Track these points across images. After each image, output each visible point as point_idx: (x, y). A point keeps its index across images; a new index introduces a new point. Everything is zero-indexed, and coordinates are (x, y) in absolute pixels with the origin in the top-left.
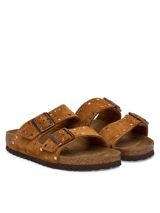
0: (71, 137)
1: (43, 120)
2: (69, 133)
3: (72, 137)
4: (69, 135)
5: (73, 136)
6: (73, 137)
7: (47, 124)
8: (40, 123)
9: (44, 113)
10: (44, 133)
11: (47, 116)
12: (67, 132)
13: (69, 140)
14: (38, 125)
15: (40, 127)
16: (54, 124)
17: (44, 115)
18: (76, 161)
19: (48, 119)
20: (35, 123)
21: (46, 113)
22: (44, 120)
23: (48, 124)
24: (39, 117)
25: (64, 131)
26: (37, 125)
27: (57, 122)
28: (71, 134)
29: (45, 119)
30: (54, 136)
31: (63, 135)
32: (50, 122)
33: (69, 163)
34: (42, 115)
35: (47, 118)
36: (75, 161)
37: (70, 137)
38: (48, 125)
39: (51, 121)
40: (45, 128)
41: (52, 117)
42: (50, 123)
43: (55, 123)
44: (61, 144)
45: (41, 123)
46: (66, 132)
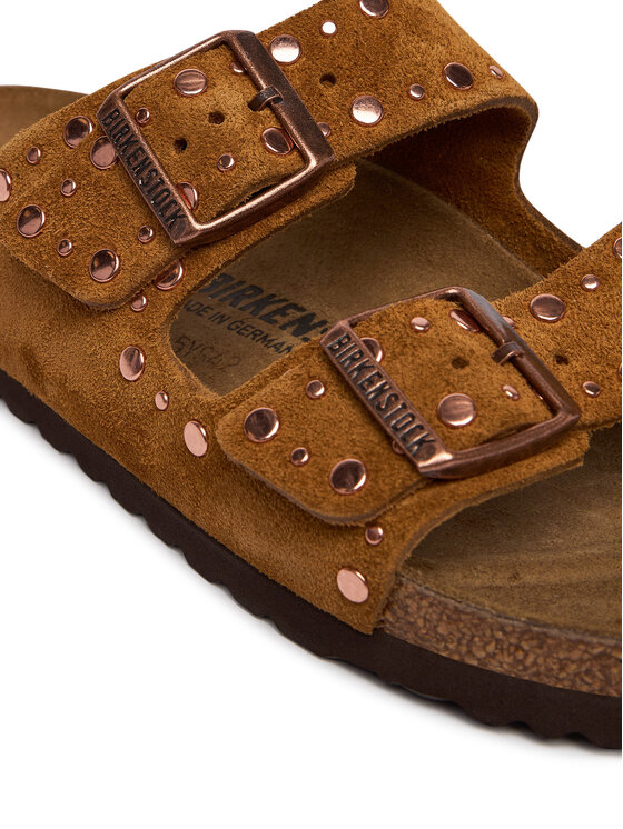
0: (543, 410)
1: (207, 106)
2: (512, 360)
3: (553, 410)
4: (516, 377)
5: (557, 401)
6: (563, 418)
7: (252, 152)
8: (181, 144)
9: (224, 42)
10: (218, 256)
11: (247, 73)
12: (497, 342)
13: (525, 440)
14: (162, 157)
15: (180, 188)
16: (313, 163)
17: (219, 59)
18: (581, 661)
19: (255, 105)
20: (132, 141)
21: (244, 37)
22: (217, 117)
23: (258, 158)
24: (170, 77)
25: (463, 325)
26: (146, 163)
27: (345, 146)
28: (543, 383)
29: (232, 96)
30: (371, 346)
31: (460, 363)
32: (281, 140)
33: (502, 665)
34: (200, 55)
35: (251, 93)
36: (576, 655)
37: (530, 405)
38: (261, 173)
39: (284, 129)
40: (229, 196)
41: (296, 83)
42: (281, 146)
43: (321, 148)
44: (444, 456)
45: (193, 140)
46: (482, 336)
